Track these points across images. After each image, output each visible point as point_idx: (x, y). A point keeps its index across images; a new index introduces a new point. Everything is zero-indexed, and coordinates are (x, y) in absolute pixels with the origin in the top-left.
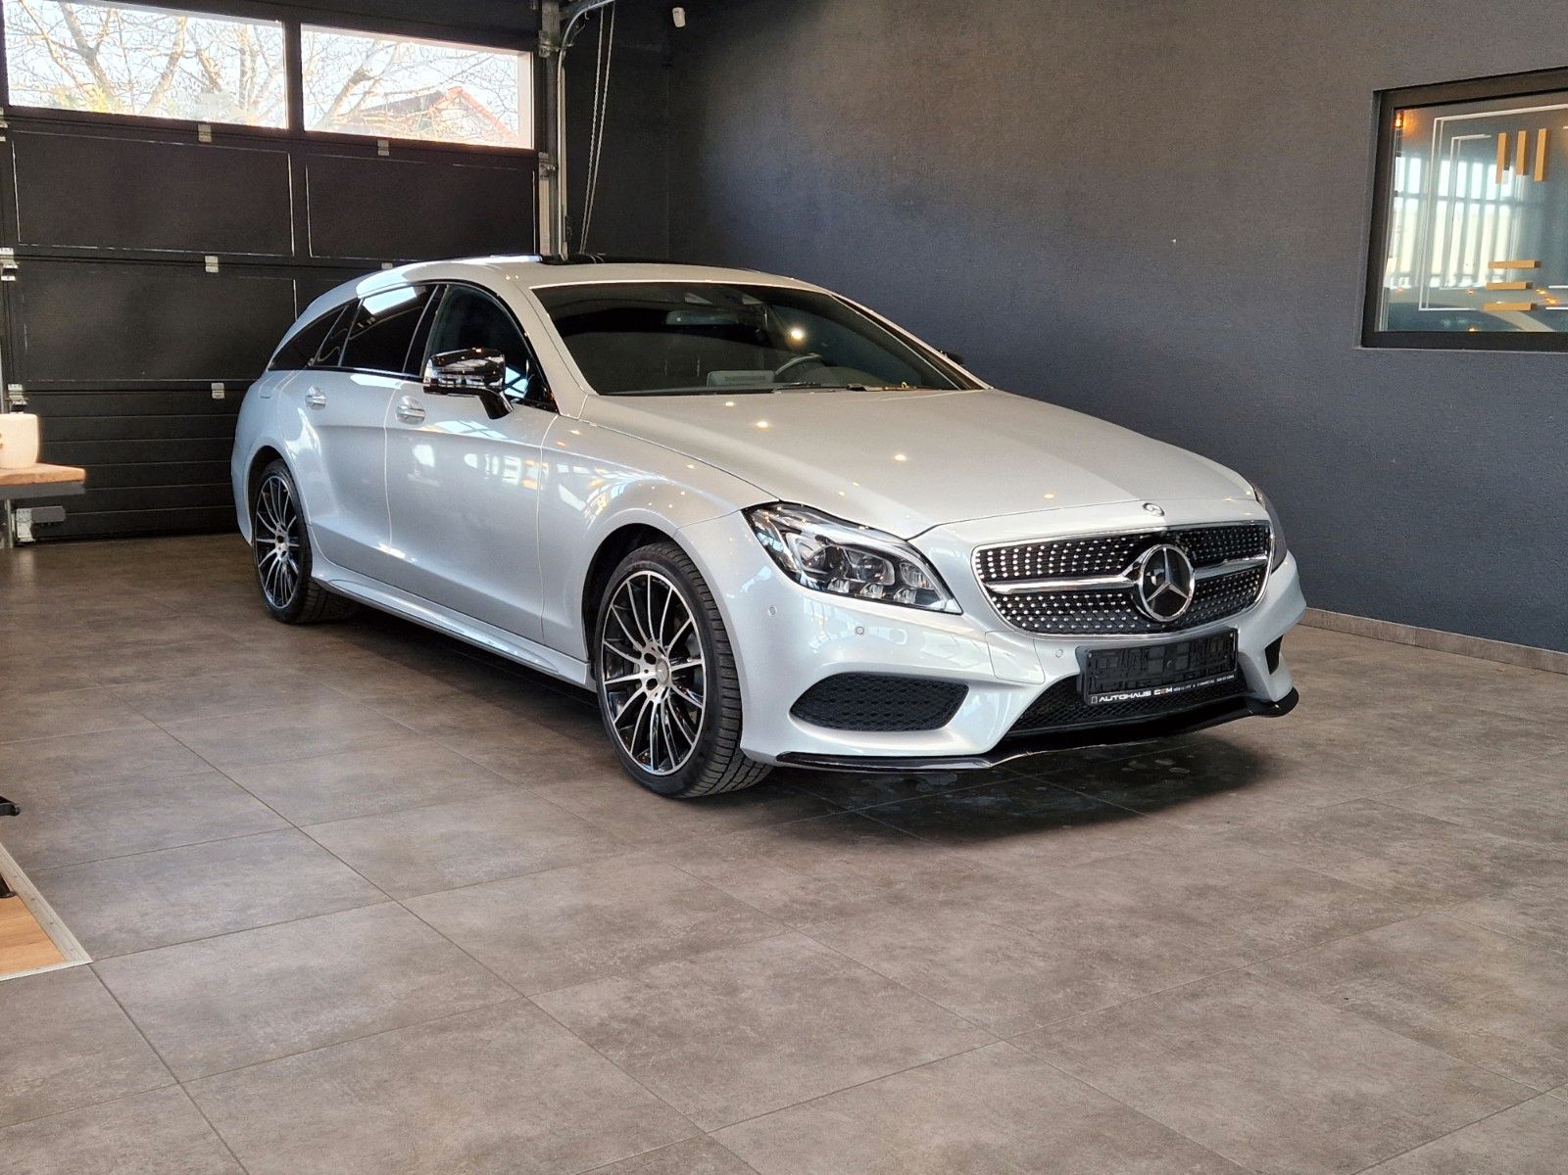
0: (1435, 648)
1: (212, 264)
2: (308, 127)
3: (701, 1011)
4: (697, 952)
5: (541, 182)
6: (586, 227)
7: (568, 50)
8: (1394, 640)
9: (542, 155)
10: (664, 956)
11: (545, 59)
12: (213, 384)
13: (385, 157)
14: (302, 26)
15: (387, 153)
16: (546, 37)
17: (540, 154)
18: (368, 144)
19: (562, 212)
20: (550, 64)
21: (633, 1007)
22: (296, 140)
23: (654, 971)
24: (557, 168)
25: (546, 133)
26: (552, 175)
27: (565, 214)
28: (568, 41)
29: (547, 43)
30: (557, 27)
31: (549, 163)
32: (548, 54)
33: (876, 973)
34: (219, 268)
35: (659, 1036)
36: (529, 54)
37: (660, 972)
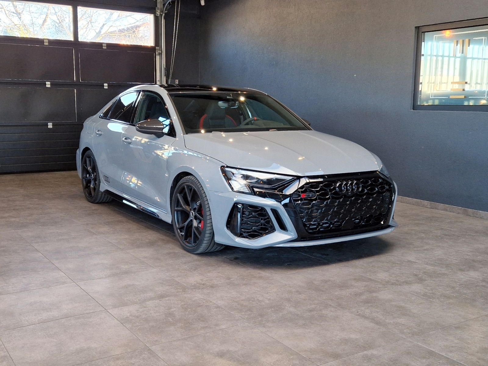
0: (436, 208)
1: (48, 85)
2: (80, 40)
3: (158, 314)
4: (163, 298)
5: (157, 56)
6: (171, 71)
7: (165, 13)
8: (423, 206)
9: (157, 48)
10: (152, 299)
11: (158, 17)
12: (48, 123)
13: (105, 49)
14: (78, 7)
15: (106, 48)
16: (158, 9)
17: (156, 47)
18: (100, 45)
19: (164, 66)
20: (160, 18)
21: (137, 313)
22: (76, 44)
23: (148, 303)
24: (162, 52)
25: (159, 41)
26: (160, 54)
27: (165, 67)
28: (166, 10)
29: (159, 11)
30: (162, 6)
31: (160, 50)
32: (159, 15)
33: (215, 304)
34: (50, 85)
35: (143, 321)
36: (153, 15)
37: (150, 303)
